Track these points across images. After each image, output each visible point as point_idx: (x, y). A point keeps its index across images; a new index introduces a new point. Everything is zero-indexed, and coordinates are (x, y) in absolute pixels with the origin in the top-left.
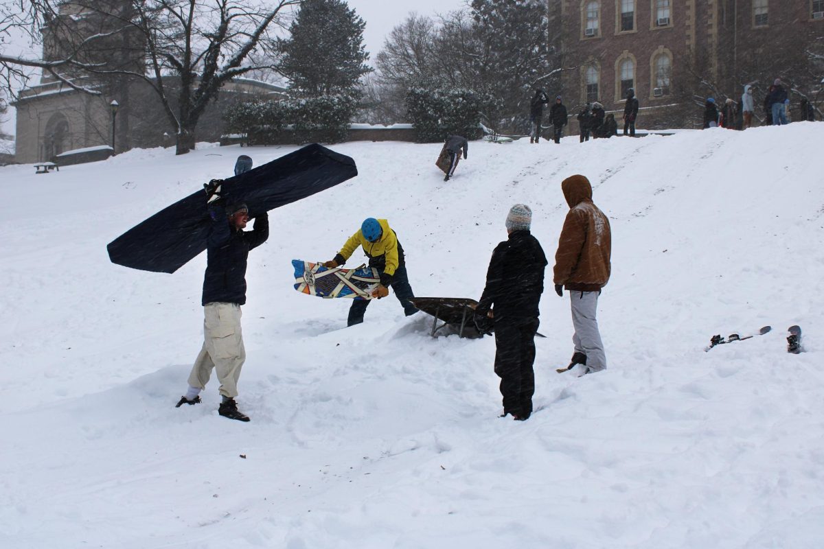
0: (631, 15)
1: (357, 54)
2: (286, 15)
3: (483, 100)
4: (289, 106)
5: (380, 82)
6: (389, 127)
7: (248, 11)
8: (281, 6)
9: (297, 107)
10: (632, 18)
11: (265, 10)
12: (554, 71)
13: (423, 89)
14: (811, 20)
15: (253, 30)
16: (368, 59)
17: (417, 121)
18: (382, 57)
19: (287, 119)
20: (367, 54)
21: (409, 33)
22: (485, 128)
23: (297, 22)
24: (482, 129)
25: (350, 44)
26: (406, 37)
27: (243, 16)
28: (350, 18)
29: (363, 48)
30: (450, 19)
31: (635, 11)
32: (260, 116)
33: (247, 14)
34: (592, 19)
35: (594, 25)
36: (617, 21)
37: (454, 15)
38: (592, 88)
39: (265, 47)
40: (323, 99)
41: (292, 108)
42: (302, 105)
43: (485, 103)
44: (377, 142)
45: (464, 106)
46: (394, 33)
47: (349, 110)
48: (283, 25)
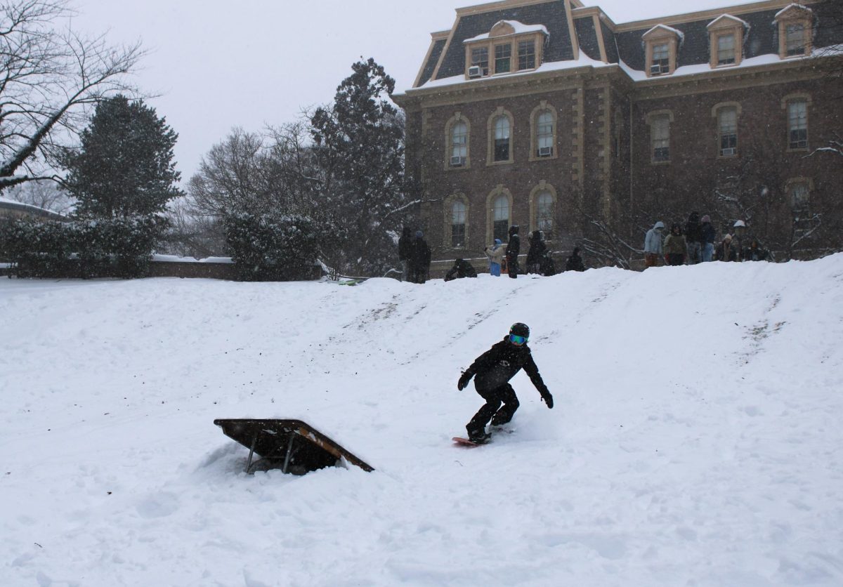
0: (505, 143)
1: (166, 173)
2: (76, 116)
3: (321, 229)
4: (74, 228)
5: (193, 213)
6: (203, 260)
7: (27, 108)
8: (70, 103)
9: (85, 230)
10: (508, 145)
11: (50, 107)
12: (412, 203)
13: (247, 214)
14: (719, 157)
15: (32, 131)
16: (179, 180)
17: (239, 254)
18: (196, 181)
19: (71, 244)
20: (178, 174)
21: (231, 154)
22: (324, 266)
23: (89, 130)
24: (320, 266)
25: (157, 160)
26: (227, 159)
27: (19, 114)
28: (158, 128)
29: (173, 166)
30: (284, 133)
31: (511, 138)
32: (35, 239)
33: (26, 111)
34: (459, 145)
35: (461, 152)
36: (489, 149)
37: (289, 129)
38: (458, 229)
39: (48, 153)
40: (118, 221)
41: (78, 231)
42: (91, 227)
43: (324, 234)
44: (185, 279)
45: (299, 237)
46: (213, 153)
47: (152, 238)
48: (71, 127)
